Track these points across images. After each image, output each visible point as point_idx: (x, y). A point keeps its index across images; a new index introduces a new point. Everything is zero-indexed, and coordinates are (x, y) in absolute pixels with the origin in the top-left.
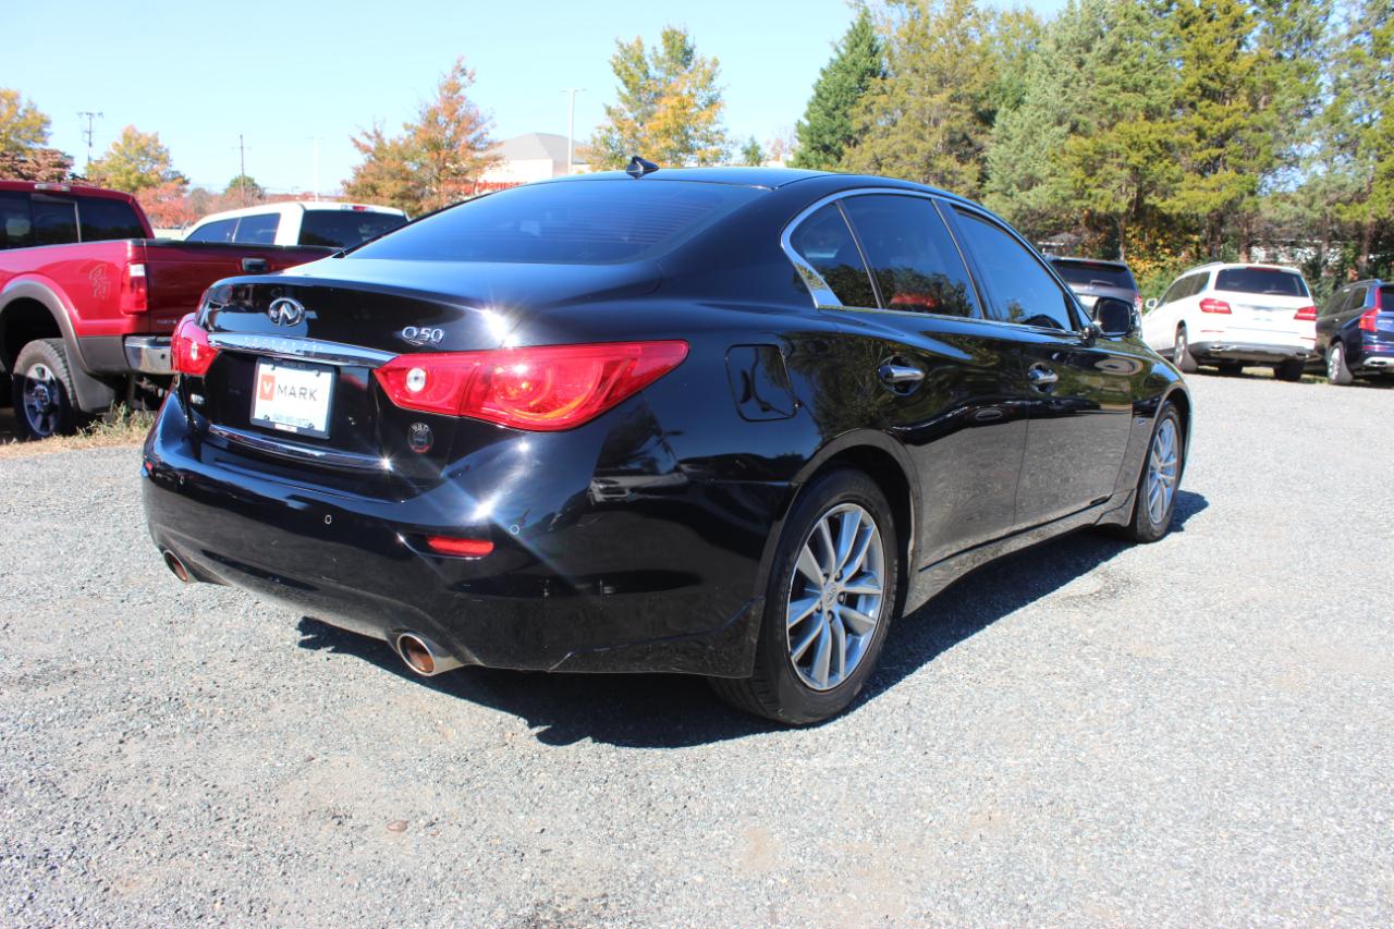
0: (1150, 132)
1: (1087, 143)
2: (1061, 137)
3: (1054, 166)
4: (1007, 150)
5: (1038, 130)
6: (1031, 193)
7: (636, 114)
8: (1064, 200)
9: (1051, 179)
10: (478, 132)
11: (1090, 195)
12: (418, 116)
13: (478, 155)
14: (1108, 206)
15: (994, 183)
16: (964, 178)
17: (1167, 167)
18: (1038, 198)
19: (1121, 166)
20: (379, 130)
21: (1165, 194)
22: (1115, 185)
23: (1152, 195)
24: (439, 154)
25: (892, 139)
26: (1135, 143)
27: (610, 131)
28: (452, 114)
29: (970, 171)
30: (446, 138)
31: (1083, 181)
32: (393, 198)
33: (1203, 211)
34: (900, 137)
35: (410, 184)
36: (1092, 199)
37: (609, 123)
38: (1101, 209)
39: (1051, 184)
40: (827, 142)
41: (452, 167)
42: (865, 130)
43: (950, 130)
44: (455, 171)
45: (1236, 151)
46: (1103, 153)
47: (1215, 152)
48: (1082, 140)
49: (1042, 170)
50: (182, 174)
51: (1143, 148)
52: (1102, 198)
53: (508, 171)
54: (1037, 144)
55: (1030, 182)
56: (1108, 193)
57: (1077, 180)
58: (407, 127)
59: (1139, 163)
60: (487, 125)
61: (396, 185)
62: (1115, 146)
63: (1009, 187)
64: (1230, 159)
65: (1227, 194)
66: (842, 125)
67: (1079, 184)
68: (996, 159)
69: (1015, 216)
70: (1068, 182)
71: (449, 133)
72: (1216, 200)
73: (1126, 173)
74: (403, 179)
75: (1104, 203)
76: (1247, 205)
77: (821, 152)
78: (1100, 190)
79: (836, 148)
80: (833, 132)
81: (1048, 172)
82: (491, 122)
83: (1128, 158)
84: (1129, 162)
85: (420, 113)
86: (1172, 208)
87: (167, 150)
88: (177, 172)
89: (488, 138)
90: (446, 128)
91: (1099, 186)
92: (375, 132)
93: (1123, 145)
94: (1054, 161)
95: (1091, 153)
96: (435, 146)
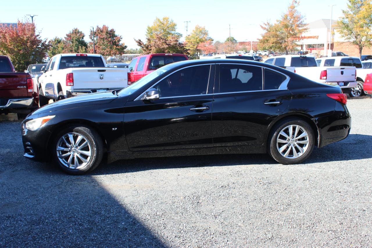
7: (353, 12)
10: (300, 21)
12: (281, 17)
13: (300, 28)
20: (269, 22)
24: (287, 29)
27: (343, 18)
28: (292, 15)
30: (290, 23)
32: (273, 43)
35: (278, 39)
37: (343, 16)
41: (292, 33)
44: (292, 34)
50: (211, 38)
53: (310, 33)
58: (277, 21)
60: (303, 19)
61: (274, 39)
71: (291, 22)
74: (276, 38)
82: (305, 18)
85: (282, 16)
87: (207, 31)
88: (210, 37)
89: (304, 23)
90: (290, 21)
92: (268, 23)
96: (286, 26)
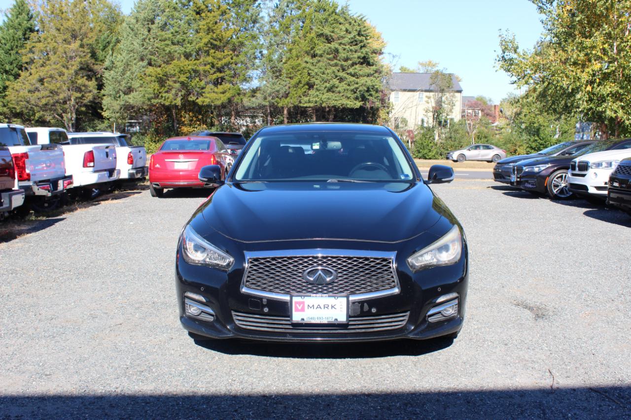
0: (189, 65)
1: (159, 70)
2: (143, 67)
3: (141, 82)
4: (115, 74)
5: (131, 63)
6: (129, 96)
8: (149, 99)
9: (141, 89)
11: (162, 97)
14: (171, 102)
15: (108, 89)
16: (91, 88)
17: (198, 82)
18: (134, 99)
19: (175, 82)
21: (200, 94)
22: (173, 91)
23: (191, 95)
25: (47, 68)
26: (182, 70)
29: (92, 84)
31: (158, 90)
33: (219, 103)
34: (54, 67)
36: (163, 99)
38: (167, 104)
39: (141, 91)
40: (7, 69)
42: (32, 61)
43: (81, 63)
45: (229, 74)
46: (166, 75)
47: (219, 75)
48: (155, 69)
49: (136, 84)
51: (186, 73)
52: (168, 98)
54: (131, 71)
55: (129, 90)
56: (171, 95)
57: (155, 89)
59: (185, 80)
62: (172, 72)
63: (118, 92)
64: (227, 78)
65: (228, 95)
66: (16, 59)
67: (156, 91)
68: (110, 78)
69: (121, 108)
70: (151, 90)
72: (224, 98)
73: (178, 85)
75: (169, 100)
76: (236, 100)
77: (4, 74)
78: (166, 94)
79: (13, 72)
80: (11, 63)
81: (139, 85)
83: (179, 78)
84: (180, 80)
86: (203, 102)
91: (166, 92)
93: (176, 72)
94: (141, 80)
95: (161, 76)
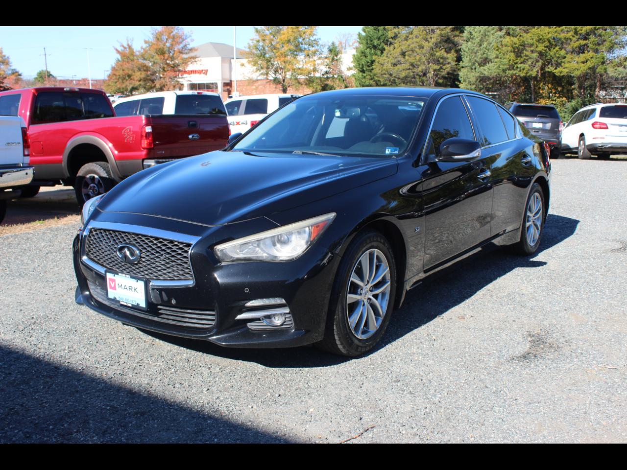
0: (549, 33)
1: (515, 40)
2: (501, 37)
3: (497, 53)
4: (472, 45)
5: (489, 34)
6: (486, 67)
7: (270, 31)
8: (504, 71)
9: (496, 60)
10: (184, 43)
11: (517, 67)
12: (151, 36)
13: (185, 56)
14: (527, 73)
15: (465, 62)
16: (449, 60)
17: (557, 51)
18: (489, 70)
19: (532, 52)
20: (130, 44)
21: (558, 65)
22: (529, 63)
23: (550, 66)
24: (164, 56)
25: (410, 41)
26: (541, 39)
27: (258, 41)
28: (170, 34)
29: (451, 56)
30: (167, 47)
31: (513, 61)
32: (140, 81)
33: (577, 73)
34: (415, 40)
35: (149, 73)
36: (519, 70)
37: (257, 38)
38: (522, 75)
39: (496, 62)
40: (375, 44)
41: (171, 63)
42: (395, 37)
43: (441, 35)
44: (172, 65)
45: (594, 41)
46: (523, 45)
47: (582, 42)
48: (512, 38)
49: (492, 55)
50: (17, 70)
51: (544, 42)
52: (523, 69)
53: (201, 64)
54: (488, 42)
55: (485, 61)
56: (526, 66)
57: (510, 60)
58: (146, 42)
59: (543, 50)
60: (188, 40)
61: (141, 74)
62: (531, 41)
63: (474, 64)
64: (590, 45)
65: (589, 64)
66: (383, 35)
67: (511, 62)
68: (467, 50)
69: (477, 80)
70: (505, 61)
71: (168, 45)
72: (584, 68)
73: (535, 55)
74: (145, 71)
75: (525, 71)
76: (599, 70)
77: (372, 49)
78: (522, 65)
79: (380, 47)
80: (379, 39)
81: (495, 56)
82: (190, 38)
83: (537, 47)
84: (537, 49)
85: (152, 34)
86: (561, 73)
87: (8, 58)
88: (15, 70)
89: (190, 47)
90: (166, 42)
91: (521, 63)
92: (128, 45)
93: (534, 41)
94: (497, 50)
95: (517, 45)
96: (161, 52)
